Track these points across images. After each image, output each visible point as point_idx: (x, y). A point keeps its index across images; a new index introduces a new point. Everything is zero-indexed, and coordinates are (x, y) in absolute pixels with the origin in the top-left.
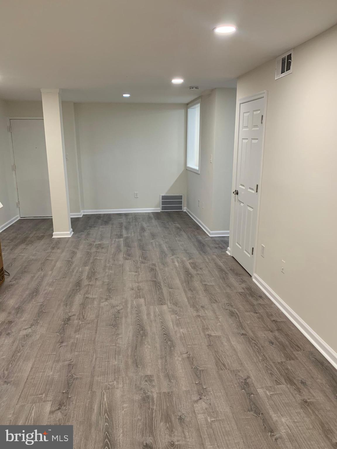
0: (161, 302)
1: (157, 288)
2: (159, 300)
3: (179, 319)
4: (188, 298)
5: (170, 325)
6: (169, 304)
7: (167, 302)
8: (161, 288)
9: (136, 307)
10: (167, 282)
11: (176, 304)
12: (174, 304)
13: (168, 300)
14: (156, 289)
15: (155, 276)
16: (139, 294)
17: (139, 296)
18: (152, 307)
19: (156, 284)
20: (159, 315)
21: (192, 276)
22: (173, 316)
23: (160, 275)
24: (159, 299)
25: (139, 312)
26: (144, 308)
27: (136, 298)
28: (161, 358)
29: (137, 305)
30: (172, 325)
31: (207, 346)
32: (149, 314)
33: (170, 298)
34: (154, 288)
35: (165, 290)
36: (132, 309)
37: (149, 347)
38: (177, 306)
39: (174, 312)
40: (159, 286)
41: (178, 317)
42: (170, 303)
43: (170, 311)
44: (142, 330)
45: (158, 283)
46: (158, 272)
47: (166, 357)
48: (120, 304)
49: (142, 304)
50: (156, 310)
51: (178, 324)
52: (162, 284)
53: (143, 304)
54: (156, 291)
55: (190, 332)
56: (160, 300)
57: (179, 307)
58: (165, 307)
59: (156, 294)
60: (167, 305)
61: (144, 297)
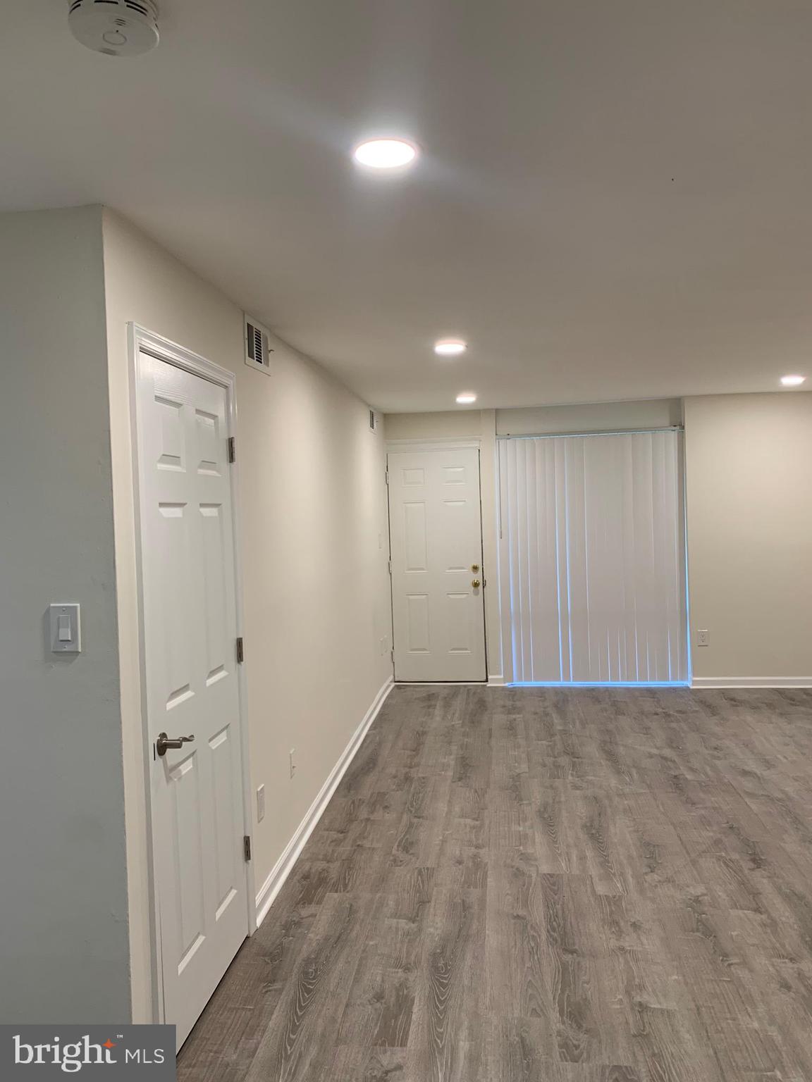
0: (552, 883)
1: (562, 922)
2: (558, 888)
3: (520, 845)
4: (484, 885)
5: (539, 838)
6: (534, 875)
7: (539, 879)
8: (550, 922)
9: (614, 874)
10: (525, 943)
11: (518, 874)
12: (523, 874)
13: (535, 885)
14: (564, 919)
15: (566, 976)
16: (614, 909)
17: (612, 904)
18: (576, 872)
19: (563, 939)
20: (560, 855)
21: (435, 957)
22: (530, 851)
23: (549, 986)
24: (556, 888)
25: (605, 862)
26: (594, 871)
27: (619, 896)
28: (560, 802)
29: (612, 879)
30: (537, 837)
31: (486, 809)
32: (581, 859)
33: (528, 889)
34: (571, 923)
35: (538, 914)
36: (621, 872)
37: (578, 813)
38: (517, 869)
39: (526, 858)
40: (554, 930)
41: (521, 848)
42: (530, 876)
43: (536, 860)
44: (593, 834)
45: (556, 942)
46: (554, 999)
47: (553, 803)
48: (656, 886)
49: (600, 880)
50: (566, 865)
51: (523, 838)
52: (544, 937)
53: (596, 880)
54: (563, 912)
55: (507, 825)
56: (555, 886)
57: (512, 867)
58: (545, 868)
59: (563, 903)
60: (540, 872)
61: (598, 898)
